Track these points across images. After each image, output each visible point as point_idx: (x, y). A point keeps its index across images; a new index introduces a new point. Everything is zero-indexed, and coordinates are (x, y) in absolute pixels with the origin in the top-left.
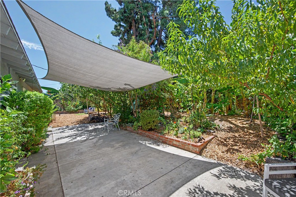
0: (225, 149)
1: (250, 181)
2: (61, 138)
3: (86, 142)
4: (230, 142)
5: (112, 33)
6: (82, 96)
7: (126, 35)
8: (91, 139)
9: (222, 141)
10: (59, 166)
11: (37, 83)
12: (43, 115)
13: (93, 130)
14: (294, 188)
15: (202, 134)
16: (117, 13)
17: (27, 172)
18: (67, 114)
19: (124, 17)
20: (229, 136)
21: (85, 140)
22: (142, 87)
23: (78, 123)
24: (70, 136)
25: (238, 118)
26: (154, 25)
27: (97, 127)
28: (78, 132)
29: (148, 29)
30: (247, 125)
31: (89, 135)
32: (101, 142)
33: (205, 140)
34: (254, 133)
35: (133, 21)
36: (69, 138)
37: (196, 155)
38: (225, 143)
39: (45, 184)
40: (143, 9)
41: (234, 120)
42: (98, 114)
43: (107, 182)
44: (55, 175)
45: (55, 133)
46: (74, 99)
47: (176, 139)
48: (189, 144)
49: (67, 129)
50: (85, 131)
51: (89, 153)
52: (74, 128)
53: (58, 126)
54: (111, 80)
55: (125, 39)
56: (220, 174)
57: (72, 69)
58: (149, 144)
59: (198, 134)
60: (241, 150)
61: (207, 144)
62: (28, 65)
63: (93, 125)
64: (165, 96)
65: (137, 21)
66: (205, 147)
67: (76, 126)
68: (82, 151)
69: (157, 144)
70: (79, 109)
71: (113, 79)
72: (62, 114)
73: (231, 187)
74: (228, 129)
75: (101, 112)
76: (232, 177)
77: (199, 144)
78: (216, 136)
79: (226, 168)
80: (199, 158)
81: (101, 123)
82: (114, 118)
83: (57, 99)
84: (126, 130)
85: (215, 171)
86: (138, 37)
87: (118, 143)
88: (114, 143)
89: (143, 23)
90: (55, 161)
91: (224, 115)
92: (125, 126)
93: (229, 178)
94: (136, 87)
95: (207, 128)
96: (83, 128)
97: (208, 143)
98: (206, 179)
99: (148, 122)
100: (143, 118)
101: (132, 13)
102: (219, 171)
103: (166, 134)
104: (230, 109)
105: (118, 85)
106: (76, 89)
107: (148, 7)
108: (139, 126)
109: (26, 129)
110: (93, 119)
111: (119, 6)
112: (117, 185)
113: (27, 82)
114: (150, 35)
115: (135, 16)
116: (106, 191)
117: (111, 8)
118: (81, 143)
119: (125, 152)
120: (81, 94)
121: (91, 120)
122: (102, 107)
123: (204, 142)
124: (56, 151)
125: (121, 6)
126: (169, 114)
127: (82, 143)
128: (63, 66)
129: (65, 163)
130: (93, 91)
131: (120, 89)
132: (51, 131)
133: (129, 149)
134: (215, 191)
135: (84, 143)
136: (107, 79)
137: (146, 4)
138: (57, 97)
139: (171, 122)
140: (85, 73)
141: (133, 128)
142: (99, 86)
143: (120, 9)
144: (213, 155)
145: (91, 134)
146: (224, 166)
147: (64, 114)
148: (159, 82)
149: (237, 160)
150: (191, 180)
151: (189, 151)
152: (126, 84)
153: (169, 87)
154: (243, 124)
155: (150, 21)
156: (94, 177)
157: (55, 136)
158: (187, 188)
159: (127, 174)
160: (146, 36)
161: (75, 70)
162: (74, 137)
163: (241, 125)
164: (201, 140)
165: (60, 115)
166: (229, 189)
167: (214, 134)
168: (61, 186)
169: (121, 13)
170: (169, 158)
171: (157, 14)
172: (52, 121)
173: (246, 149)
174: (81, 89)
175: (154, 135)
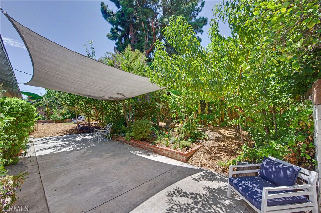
0: (209, 156)
1: (223, 182)
2: (44, 149)
3: (72, 153)
4: (215, 151)
5: (108, 36)
6: (71, 104)
7: (123, 39)
8: (78, 150)
9: (208, 150)
10: (41, 176)
11: (17, 87)
12: (25, 124)
13: (81, 140)
14: (247, 183)
15: (192, 143)
16: (114, 15)
17: (8, 179)
18: (52, 124)
19: (121, 21)
20: (216, 145)
21: (72, 151)
22: (135, 97)
23: (65, 133)
24: (55, 147)
25: (228, 129)
26: (153, 32)
27: (86, 138)
28: (64, 143)
29: (146, 36)
30: (233, 136)
31: (77, 146)
32: (89, 152)
33: (192, 149)
34: (236, 142)
35: (132, 26)
36: (53, 149)
37: (183, 163)
38: (210, 151)
39: (26, 193)
40: (142, 14)
41: (223, 131)
42: (88, 124)
43: (92, 189)
44: (38, 185)
45: (36, 144)
46: (60, 106)
47: (167, 148)
48: (177, 153)
49: (52, 139)
50: (72, 142)
51: (75, 164)
52: (59, 139)
53: (40, 136)
54: (102, 89)
55: (122, 44)
56: (200, 178)
57: (59, 76)
58: (139, 153)
59: (187, 143)
60: (222, 157)
61: (194, 153)
62: (9, 70)
63: (82, 136)
64: (159, 107)
65: (135, 27)
66: (192, 156)
67: (62, 136)
68: (68, 161)
69: (148, 154)
70: (66, 118)
71: (103, 88)
72: (46, 123)
73: (206, 188)
74: (216, 139)
75: (93, 122)
76: (209, 180)
77: (187, 153)
78: (204, 146)
79: (206, 173)
80: (185, 165)
81: (91, 134)
82: (105, 128)
83: (40, 106)
84: (118, 140)
85: (196, 176)
86: (136, 43)
87: (107, 153)
88: (103, 153)
89: (141, 28)
90: (36, 172)
91: (216, 126)
92: (117, 136)
93: (206, 181)
94: (128, 97)
95: (196, 138)
96: (70, 139)
97: (196, 151)
98: (186, 182)
99: (140, 132)
100: (135, 128)
101: (131, 17)
102: (199, 175)
103: (157, 144)
104: (222, 120)
105: (109, 94)
106: (63, 96)
107: (148, 13)
108: (131, 136)
109: (9, 136)
110: (82, 129)
111: (117, 9)
112: (102, 191)
113: (5, 86)
114: (149, 42)
115: (134, 20)
116: (90, 196)
117: (107, 9)
118: (67, 153)
119: (113, 162)
120: (69, 102)
121: (80, 131)
122: (93, 117)
123: (191, 151)
124: (38, 162)
125: (118, 8)
126: (164, 124)
127: (69, 154)
128: (51, 73)
129: (49, 174)
130: (83, 99)
131: (111, 98)
132: (32, 142)
133: (119, 159)
134: (191, 192)
135: (70, 154)
136: (96, 88)
137: (145, 10)
138: (41, 104)
139: (164, 132)
140: (74, 81)
141: (125, 138)
142: (89, 94)
143: (117, 12)
144: (197, 163)
145: (79, 145)
146: (204, 172)
147: (48, 124)
148: (153, 92)
149: (217, 166)
150: (173, 183)
151: (177, 160)
152: (118, 94)
153: (164, 98)
154: (230, 134)
155: (149, 27)
156: (80, 185)
157: (37, 147)
158: (167, 191)
159: (113, 182)
160: (144, 43)
161: (62, 77)
162: (59, 148)
163: (228, 136)
164: (189, 149)
165: (43, 125)
166: (204, 190)
167: (203, 143)
168: (44, 194)
169: (119, 17)
170: (157, 166)
171: (157, 21)
172: (33, 131)
173: (226, 156)
174: (70, 96)
175: (146, 145)
